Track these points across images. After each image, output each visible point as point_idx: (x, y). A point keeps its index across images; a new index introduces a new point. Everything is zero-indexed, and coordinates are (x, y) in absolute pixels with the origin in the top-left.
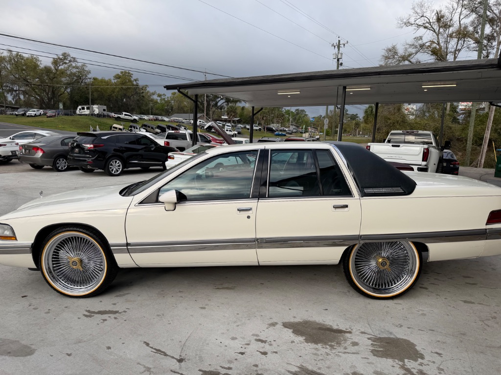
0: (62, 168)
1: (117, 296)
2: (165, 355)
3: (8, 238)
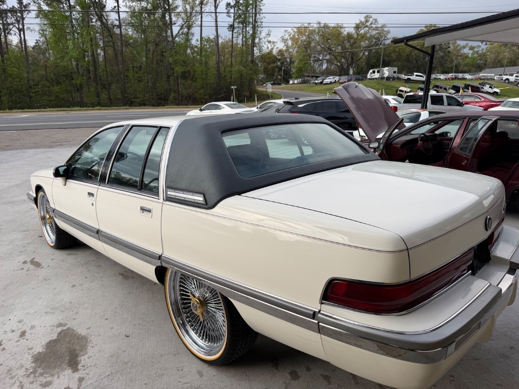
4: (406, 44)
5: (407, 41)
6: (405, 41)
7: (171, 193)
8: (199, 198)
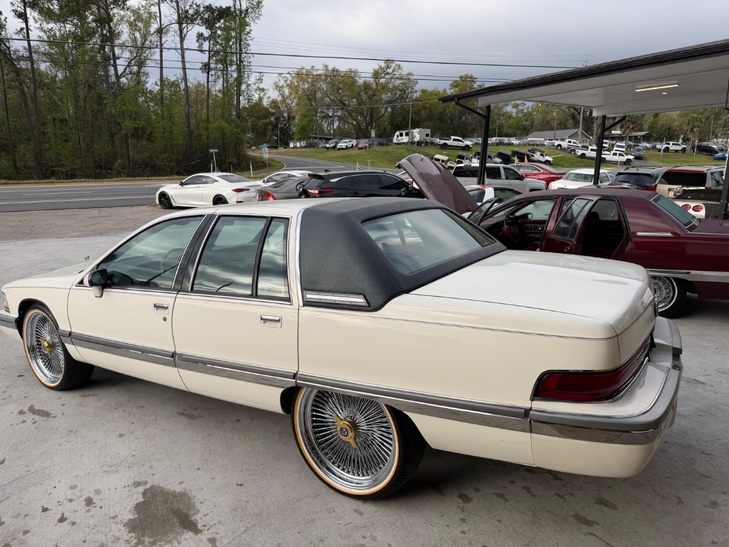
4: (457, 103)
5: (458, 99)
6: (456, 99)
7: (311, 296)
8: (360, 300)
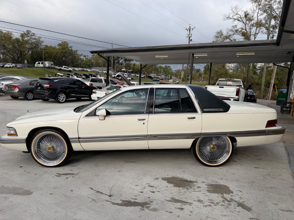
0: (30, 98)
1: (72, 166)
2: (102, 193)
3: (13, 135)
6: (98, 53)
7: (205, 110)
